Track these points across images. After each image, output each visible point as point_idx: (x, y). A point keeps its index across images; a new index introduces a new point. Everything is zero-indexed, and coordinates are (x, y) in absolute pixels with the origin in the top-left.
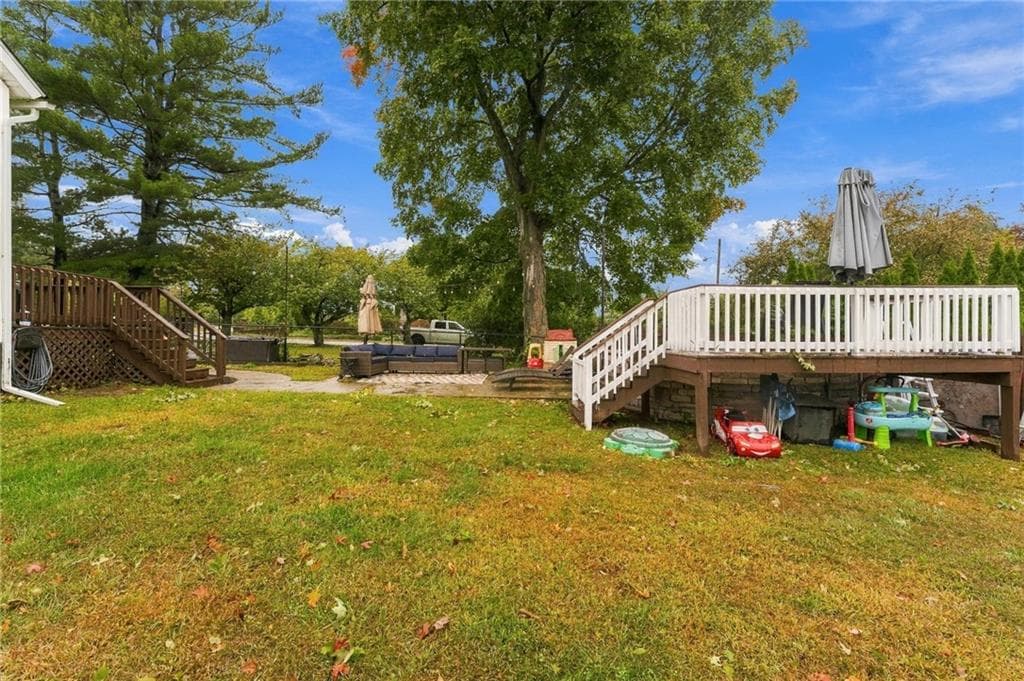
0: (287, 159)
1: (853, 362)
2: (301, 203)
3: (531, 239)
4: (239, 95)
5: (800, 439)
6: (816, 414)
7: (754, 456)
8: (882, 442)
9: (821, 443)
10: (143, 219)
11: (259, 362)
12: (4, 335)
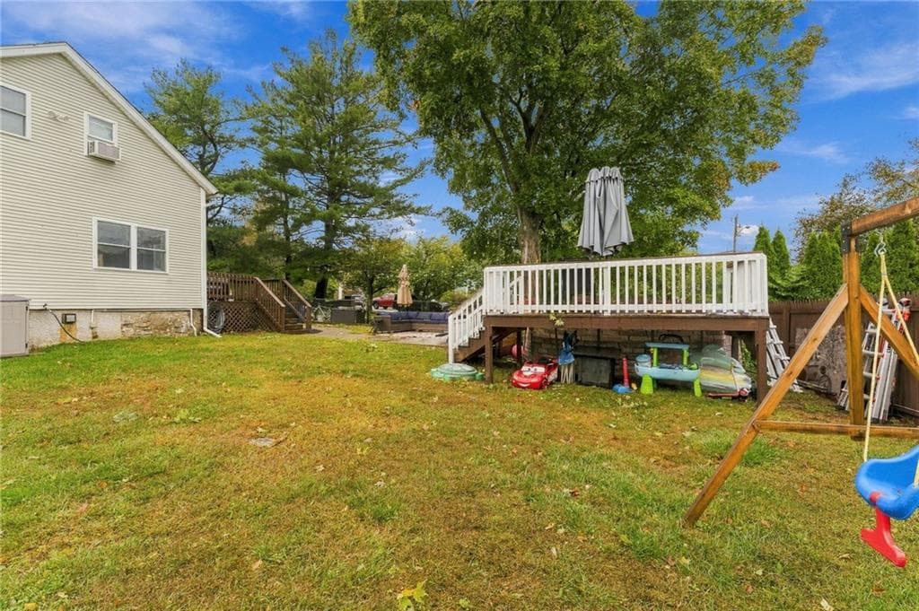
0: (402, 182)
1: (598, 320)
2: (418, 211)
3: (525, 227)
4: (376, 142)
5: (584, 381)
6: (595, 363)
7: (519, 387)
8: (647, 388)
9: (602, 386)
10: (326, 234)
11: (349, 323)
12: (204, 305)
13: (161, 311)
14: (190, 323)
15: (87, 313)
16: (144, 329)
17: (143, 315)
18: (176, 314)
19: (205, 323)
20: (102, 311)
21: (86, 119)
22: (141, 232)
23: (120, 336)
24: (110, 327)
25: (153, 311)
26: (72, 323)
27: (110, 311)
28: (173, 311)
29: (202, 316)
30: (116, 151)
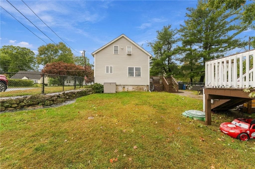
12: (149, 84)
13: (140, 85)
14: (145, 88)
15: (126, 86)
16: (137, 89)
17: (136, 86)
18: (143, 86)
19: (149, 89)
20: (129, 85)
21: (127, 47)
22: (136, 68)
23: (132, 91)
24: (130, 89)
25: (138, 86)
26: (124, 88)
27: (130, 85)
28: (142, 86)
29: (148, 87)
30: (131, 52)
